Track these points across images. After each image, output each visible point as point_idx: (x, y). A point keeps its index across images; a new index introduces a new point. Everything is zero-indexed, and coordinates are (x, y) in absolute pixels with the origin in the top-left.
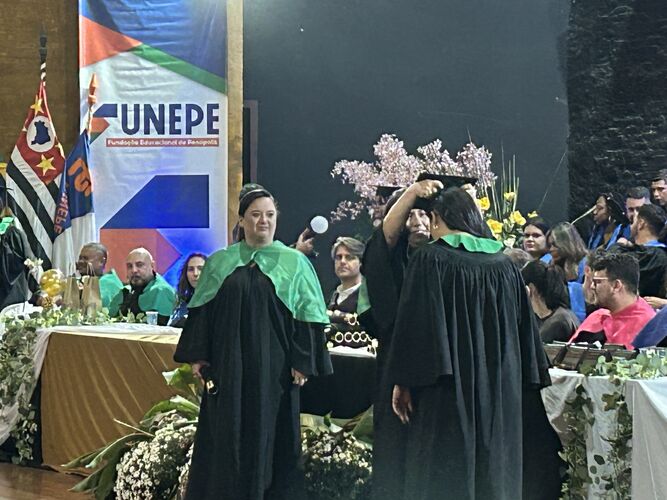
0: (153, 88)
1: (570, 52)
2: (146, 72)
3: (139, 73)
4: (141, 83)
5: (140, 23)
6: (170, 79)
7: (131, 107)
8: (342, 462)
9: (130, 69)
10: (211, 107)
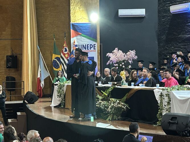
0: (84, 42)
1: (158, 34)
2: (82, 39)
5: (81, 30)
6: (87, 40)
7: (80, 45)
8: (119, 107)
9: (80, 38)
10: (94, 45)
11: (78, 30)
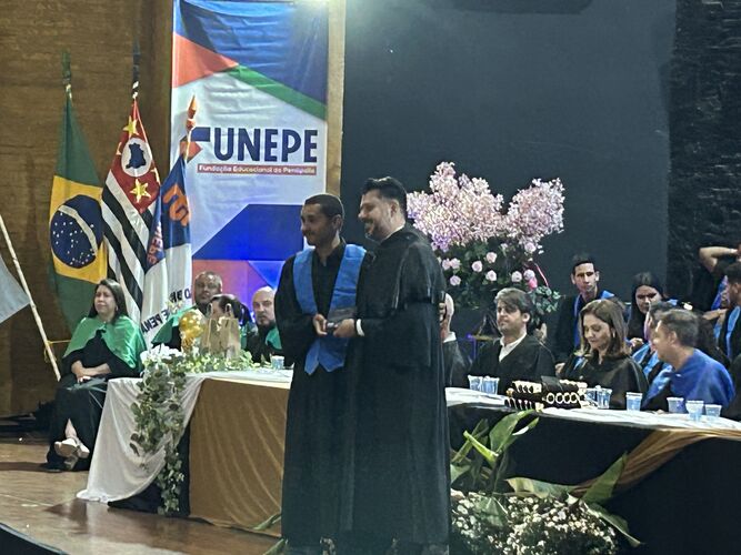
0: (249, 112)
1: (674, 83)
2: (241, 94)
3: (235, 95)
4: (236, 106)
5: (236, 42)
6: (266, 102)
7: (225, 131)
8: (578, 530)
9: (225, 91)
10: (309, 134)
11: (219, 43)
